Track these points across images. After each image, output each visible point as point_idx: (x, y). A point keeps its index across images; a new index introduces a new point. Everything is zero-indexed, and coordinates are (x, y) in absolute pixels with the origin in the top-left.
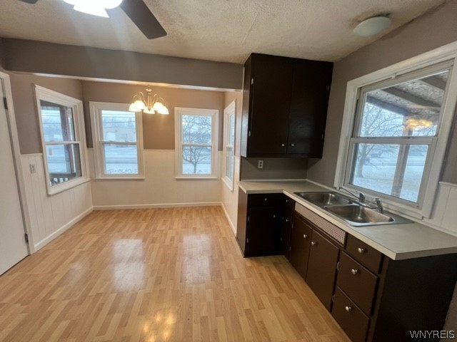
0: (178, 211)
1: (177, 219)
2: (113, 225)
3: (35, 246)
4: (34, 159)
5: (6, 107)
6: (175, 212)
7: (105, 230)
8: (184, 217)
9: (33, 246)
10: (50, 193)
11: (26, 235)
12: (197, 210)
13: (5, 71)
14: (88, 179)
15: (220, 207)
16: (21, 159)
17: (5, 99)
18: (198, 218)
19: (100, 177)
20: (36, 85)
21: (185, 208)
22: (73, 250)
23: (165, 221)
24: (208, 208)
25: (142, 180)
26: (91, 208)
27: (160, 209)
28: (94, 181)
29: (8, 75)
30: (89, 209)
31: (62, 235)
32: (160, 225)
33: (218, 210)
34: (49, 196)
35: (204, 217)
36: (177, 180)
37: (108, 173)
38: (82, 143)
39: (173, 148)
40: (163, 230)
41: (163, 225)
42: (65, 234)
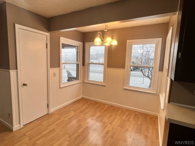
0: (122, 111)
1: (119, 117)
2: (84, 109)
3: (51, 110)
4: (56, 70)
5: (47, 48)
6: (120, 112)
7: (79, 111)
8: (124, 118)
9: (50, 110)
10: (61, 87)
11: (48, 104)
12: (136, 115)
13: (48, 32)
14: (81, 82)
15: (157, 118)
16: (50, 70)
17: (47, 44)
18: (134, 122)
19: (86, 81)
20: (61, 37)
21: (128, 110)
22: (61, 118)
23: (111, 116)
24: (146, 116)
25: (105, 86)
26: (81, 96)
27: (112, 106)
28: (84, 83)
29: (49, 34)
30: (80, 97)
31: (64, 107)
32: (106, 118)
33: (154, 119)
34: (60, 88)
35: (139, 123)
36: (125, 89)
37: (90, 79)
38: (81, 63)
39: (124, 68)
40: (105, 123)
41: (109, 118)
42: (65, 107)
